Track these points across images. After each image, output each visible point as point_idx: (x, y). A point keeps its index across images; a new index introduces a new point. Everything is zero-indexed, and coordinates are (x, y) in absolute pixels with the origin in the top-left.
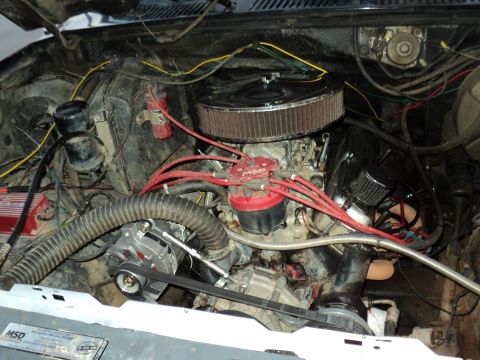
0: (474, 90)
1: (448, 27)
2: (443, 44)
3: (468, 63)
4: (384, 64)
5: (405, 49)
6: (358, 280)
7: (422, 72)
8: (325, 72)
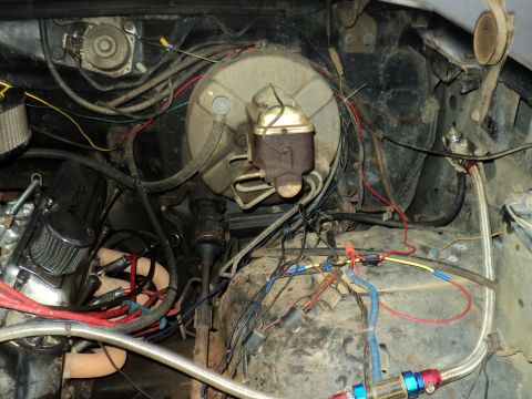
0: (201, 98)
1: (165, 17)
2: (164, 42)
3: (198, 66)
4: (88, 72)
5: (105, 46)
6: (44, 393)
7: (141, 81)
8: (8, 86)
